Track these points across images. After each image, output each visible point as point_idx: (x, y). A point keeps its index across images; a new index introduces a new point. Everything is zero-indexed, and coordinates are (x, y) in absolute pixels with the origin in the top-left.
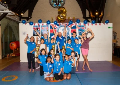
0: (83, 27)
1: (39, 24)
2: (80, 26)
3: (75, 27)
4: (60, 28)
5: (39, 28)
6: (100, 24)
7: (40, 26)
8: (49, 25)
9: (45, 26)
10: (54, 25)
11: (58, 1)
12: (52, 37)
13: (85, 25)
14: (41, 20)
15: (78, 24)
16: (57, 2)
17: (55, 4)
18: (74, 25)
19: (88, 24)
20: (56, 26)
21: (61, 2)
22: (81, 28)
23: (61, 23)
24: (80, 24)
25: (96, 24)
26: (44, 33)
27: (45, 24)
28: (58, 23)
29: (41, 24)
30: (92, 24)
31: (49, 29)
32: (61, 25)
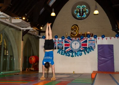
0: (94, 41)
1: (55, 40)
2: (91, 40)
3: (86, 41)
4: (73, 43)
5: (56, 43)
6: (111, 38)
7: (56, 41)
8: (64, 40)
9: (60, 41)
10: (68, 40)
11: (83, 11)
12: (66, 50)
13: (96, 39)
14: (57, 36)
15: (88, 39)
16: (81, 12)
17: (78, 14)
18: (86, 40)
19: (99, 38)
20: (70, 41)
21: (85, 12)
22: (92, 42)
23: (74, 38)
24: (91, 39)
25: (107, 39)
26: (59, 47)
27: (60, 39)
28: (71, 38)
29: (57, 40)
30: (102, 39)
31: (64, 43)
32: (74, 39)
